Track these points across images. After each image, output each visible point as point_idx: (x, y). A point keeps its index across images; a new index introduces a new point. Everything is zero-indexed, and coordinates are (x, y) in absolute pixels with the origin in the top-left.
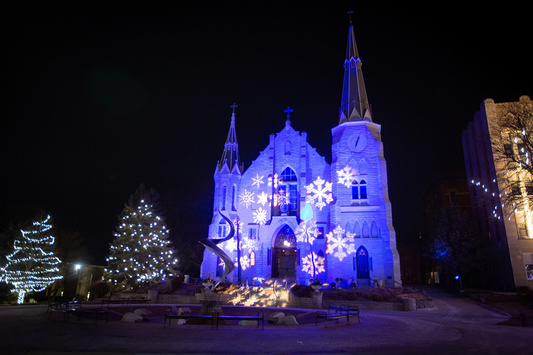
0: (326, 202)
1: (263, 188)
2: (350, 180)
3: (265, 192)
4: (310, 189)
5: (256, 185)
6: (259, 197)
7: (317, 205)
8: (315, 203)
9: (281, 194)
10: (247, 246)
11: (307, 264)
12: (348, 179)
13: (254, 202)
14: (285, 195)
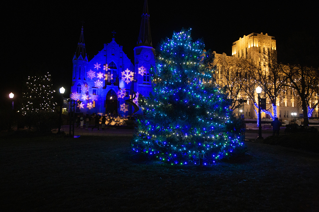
0: (130, 81)
1: (101, 70)
2: (143, 73)
3: (101, 73)
4: (123, 74)
5: (96, 68)
6: (98, 74)
7: (126, 81)
8: (125, 81)
9: (109, 74)
10: (91, 98)
11: (123, 108)
12: (142, 72)
13: (95, 77)
14: (111, 75)
